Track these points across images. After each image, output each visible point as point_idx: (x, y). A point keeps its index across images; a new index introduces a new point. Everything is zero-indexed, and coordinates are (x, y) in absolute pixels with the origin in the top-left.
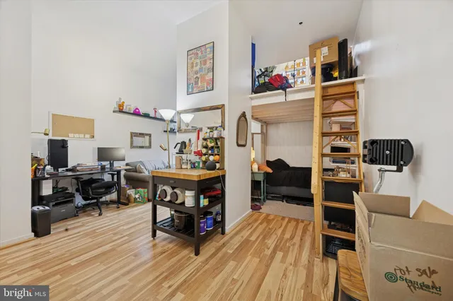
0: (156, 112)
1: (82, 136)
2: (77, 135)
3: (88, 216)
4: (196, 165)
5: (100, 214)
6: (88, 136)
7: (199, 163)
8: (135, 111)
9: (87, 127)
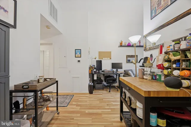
0: (140, 42)
1: (107, 58)
2: (105, 58)
3: (106, 91)
4: (158, 77)
5: (109, 92)
6: (109, 58)
7: (160, 76)
8: (128, 44)
9: (108, 55)
